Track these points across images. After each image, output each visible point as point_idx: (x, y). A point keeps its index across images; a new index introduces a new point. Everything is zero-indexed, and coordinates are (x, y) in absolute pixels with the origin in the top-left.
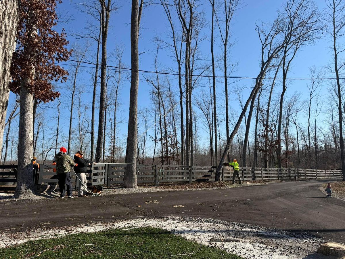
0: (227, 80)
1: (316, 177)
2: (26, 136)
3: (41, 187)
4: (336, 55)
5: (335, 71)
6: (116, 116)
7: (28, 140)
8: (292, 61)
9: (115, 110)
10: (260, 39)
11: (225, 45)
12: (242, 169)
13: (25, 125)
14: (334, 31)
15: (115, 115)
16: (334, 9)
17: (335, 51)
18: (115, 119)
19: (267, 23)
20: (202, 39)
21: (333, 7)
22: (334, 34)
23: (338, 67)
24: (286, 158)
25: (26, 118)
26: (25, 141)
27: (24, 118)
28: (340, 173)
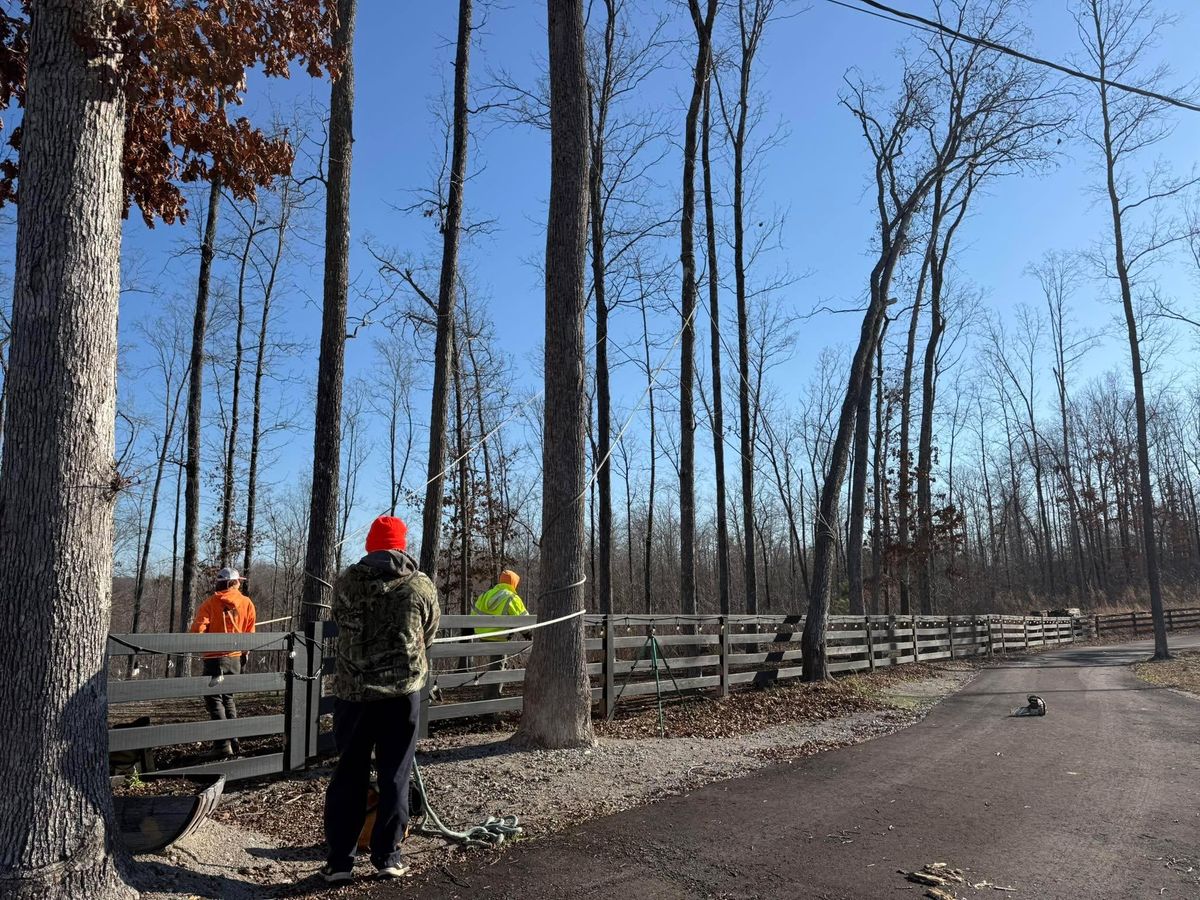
0: (743, 276)
1: (1023, 644)
2: (73, 425)
3: (151, 814)
4: (1117, 216)
5: (1116, 272)
6: (260, 400)
7: (87, 455)
8: (958, 227)
9: (259, 375)
10: (867, 135)
11: (738, 146)
12: (867, 622)
13: (70, 337)
14: (1107, 136)
15: (257, 398)
16: (1102, 58)
17: (1115, 201)
18: (257, 411)
19: (874, 85)
20: (621, 124)
21: (1099, 52)
22: (1108, 144)
23: (1126, 260)
24: (886, 573)
25: (75, 281)
26: (68, 468)
27: (59, 285)
28: (1066, 626)
